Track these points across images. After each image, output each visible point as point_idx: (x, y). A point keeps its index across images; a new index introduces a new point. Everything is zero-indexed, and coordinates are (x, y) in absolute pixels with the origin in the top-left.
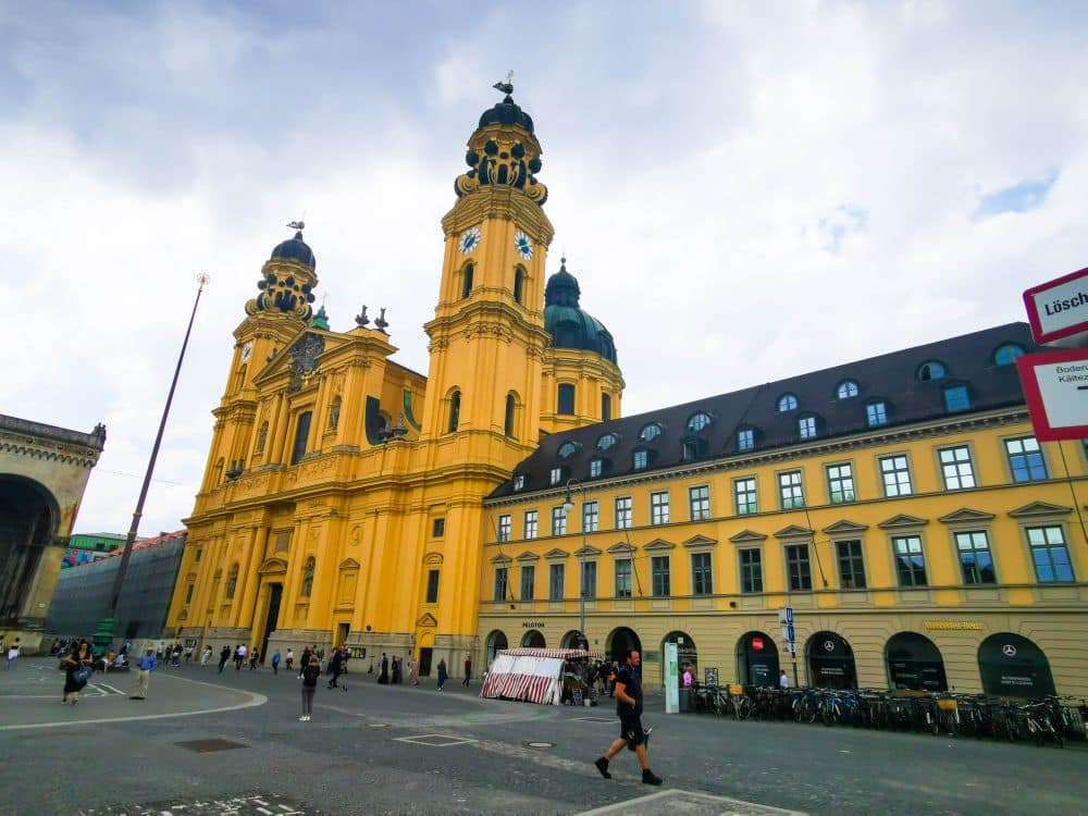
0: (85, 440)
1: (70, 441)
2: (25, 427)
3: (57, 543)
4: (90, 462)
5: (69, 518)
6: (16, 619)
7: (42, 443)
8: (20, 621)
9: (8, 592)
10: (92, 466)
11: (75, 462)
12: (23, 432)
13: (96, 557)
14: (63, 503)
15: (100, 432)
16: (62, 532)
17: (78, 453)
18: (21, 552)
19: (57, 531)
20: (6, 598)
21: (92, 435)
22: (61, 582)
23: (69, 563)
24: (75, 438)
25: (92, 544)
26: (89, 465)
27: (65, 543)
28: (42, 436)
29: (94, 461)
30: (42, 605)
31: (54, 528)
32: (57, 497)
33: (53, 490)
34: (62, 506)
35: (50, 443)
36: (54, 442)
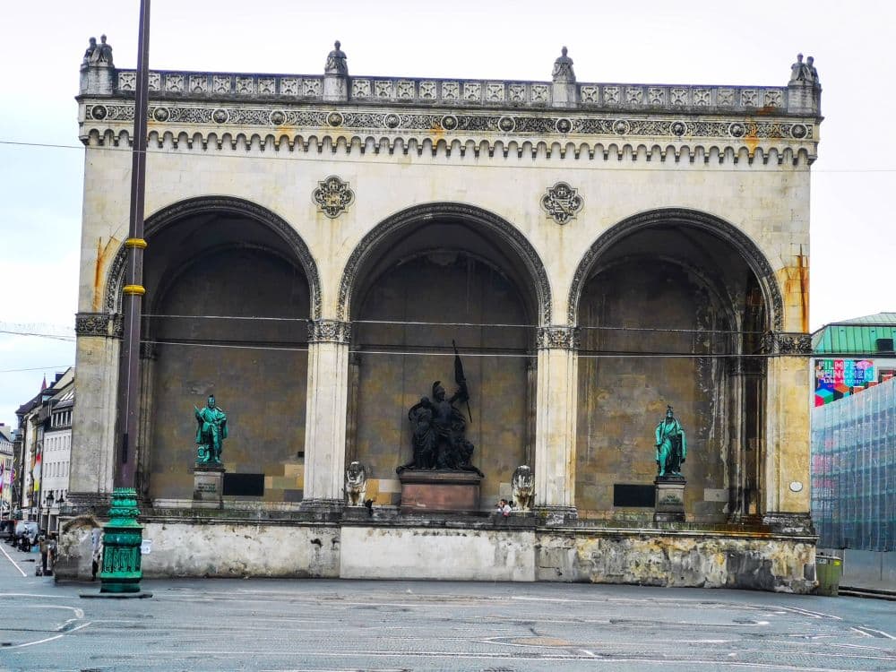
0: (780, 102)
1: (751, 113)
2: (663, 101)
3: (786, 349)
4: (803, 151)
5: (796, 289)
6: (759, 516)
7: (701, 130)
8: (766, 520)
9: (731, 463)
10: (811, 161)
11: (773, 160)
12: (661, 111)
13: (882, 372)
14: (777, 256)
15: (806, 77)
16: (791, 324)
17: (775, 135)
18: (731, 373)
19: (779, 323)
20: (732, 473)
21: (791, 87)
22: (827, 433)
23: (830, 390)
24: (759, 102)
25: (867, 342)
26: (802, 161)
27: (802, 346)
28: (696, 113)
29: (810, 148)
30: (796, 486)
31: (773, 314)
32: (762, 246)
33: (749, 231)
34: (776, 265)
35: (716, 125)
36: (723, 121)
